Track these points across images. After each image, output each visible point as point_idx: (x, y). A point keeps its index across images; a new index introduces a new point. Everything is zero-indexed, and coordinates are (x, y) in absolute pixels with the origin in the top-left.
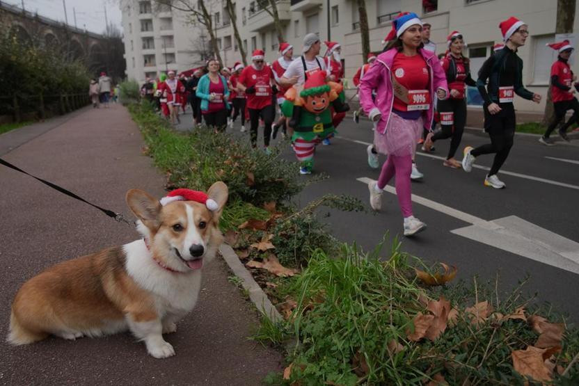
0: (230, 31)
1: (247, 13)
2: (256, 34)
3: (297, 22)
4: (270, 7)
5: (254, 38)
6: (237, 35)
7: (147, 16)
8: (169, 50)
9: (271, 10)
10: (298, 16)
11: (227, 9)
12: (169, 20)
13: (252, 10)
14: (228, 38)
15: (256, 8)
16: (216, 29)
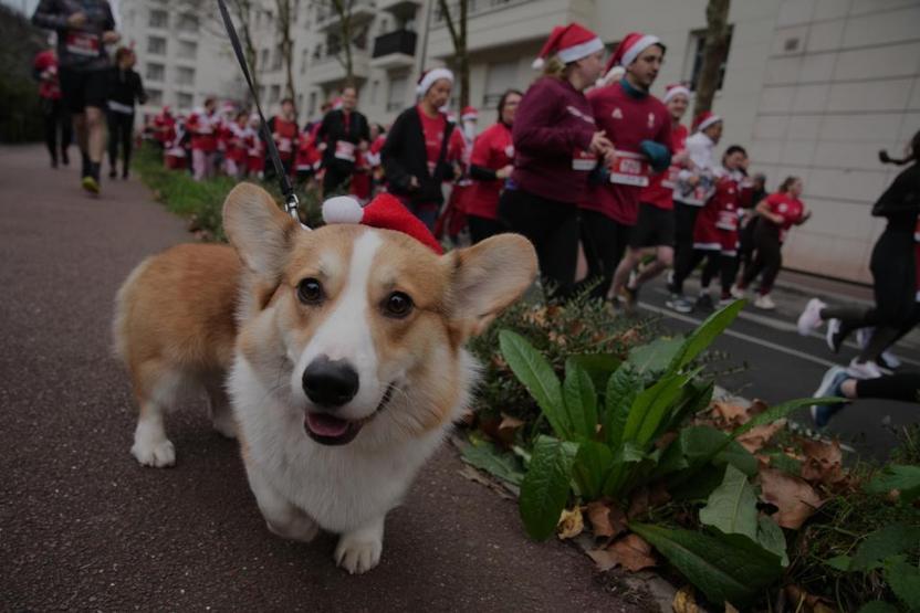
0: (281, 78)
1: (309, 58)
2: (318, 89)
3: (376, 83)
4: (343, 54)
5: (313, 95)
6: (290, 85)
7: (160, 33)
8: (186, 89)
9: (345, 60)
10: (379, 75)
11: (281, 47)
12: (192, 45)
13: (317, 55)
14: (276, 88)
15: (323, 53)
16: (261, 72)
